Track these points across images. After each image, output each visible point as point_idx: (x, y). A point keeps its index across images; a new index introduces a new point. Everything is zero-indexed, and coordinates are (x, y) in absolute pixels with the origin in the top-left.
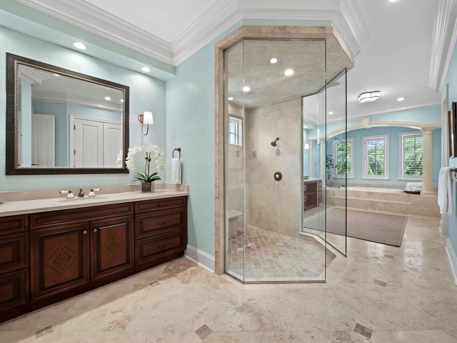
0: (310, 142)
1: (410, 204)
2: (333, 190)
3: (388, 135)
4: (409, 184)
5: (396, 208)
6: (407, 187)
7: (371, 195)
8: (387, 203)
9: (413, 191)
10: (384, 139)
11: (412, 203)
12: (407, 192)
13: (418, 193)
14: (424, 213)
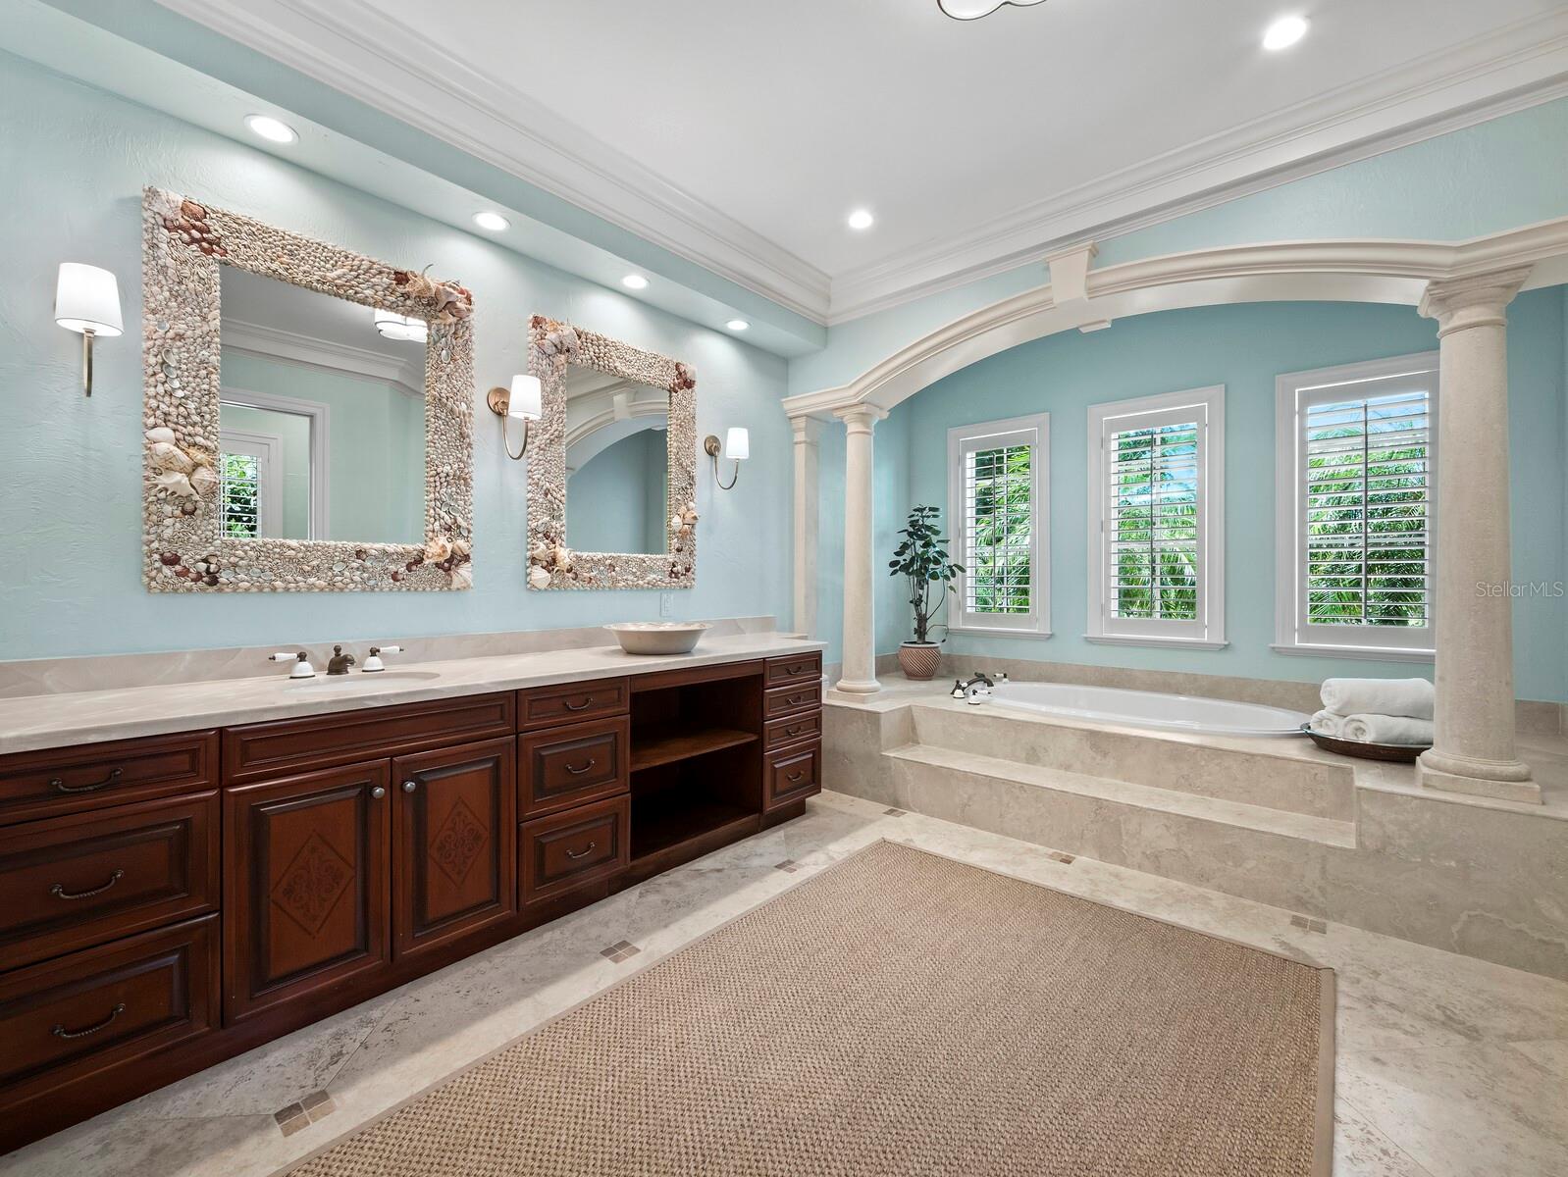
0: (794, 431)
1: (1350, 843)
2: (909, 709)
3: (1218, 391)
4: (1336, 688)
5: (1250, 864)
6: (1323, 707)
7: (1105, 755)
8: (1194, 825)
9: (1367, 739)
10: (1196, 415)
11: (1360, 843)
12: (1326, 745)
13: (1401, 756)
14: (1455, 929)
